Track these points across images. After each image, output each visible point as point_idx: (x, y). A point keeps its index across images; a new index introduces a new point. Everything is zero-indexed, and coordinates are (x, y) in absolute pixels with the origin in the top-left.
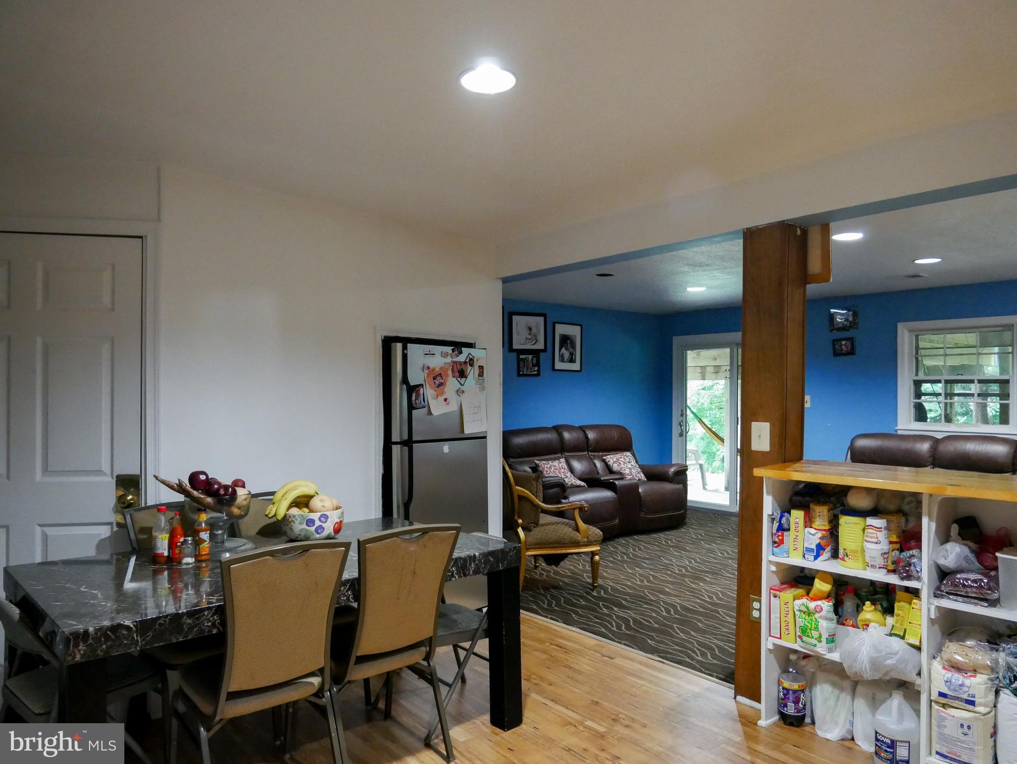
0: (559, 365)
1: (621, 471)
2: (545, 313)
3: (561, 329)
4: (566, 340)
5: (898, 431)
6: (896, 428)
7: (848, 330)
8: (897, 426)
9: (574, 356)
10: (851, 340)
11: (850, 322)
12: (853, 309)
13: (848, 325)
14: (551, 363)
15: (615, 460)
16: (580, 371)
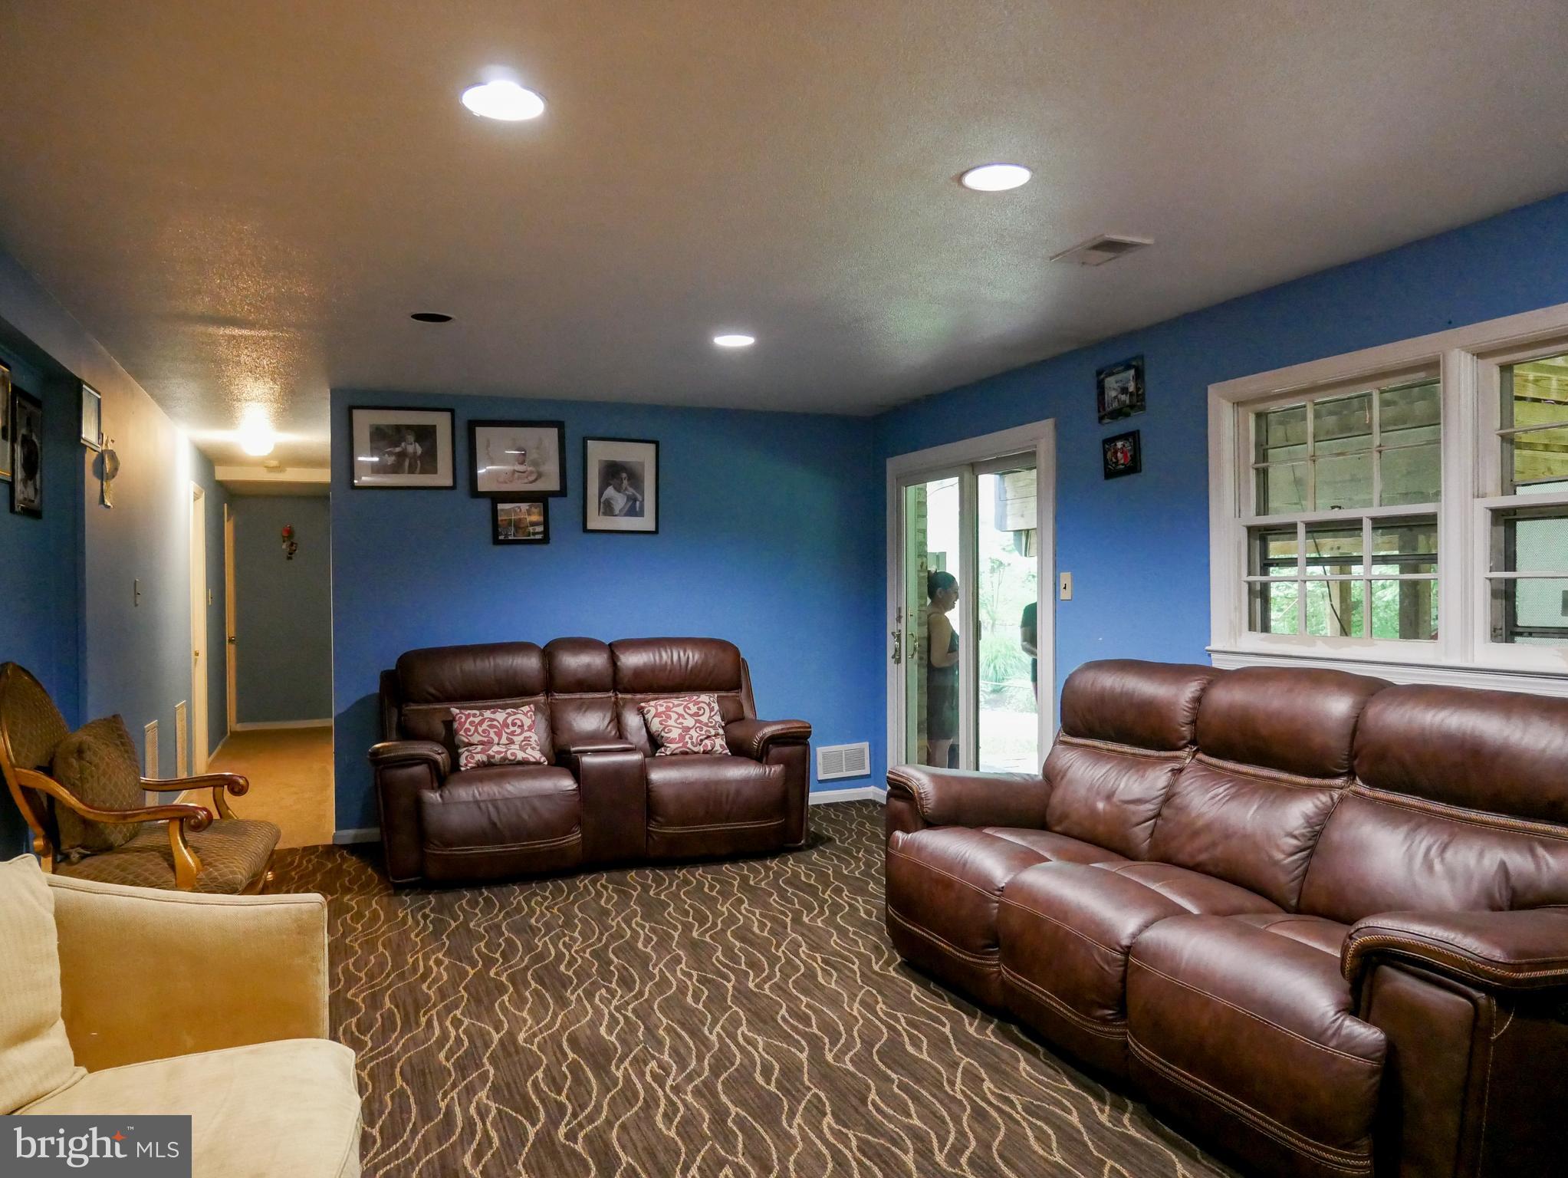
0: (596, 521)
1: (663, 734)
2: (562, 420)
3: (599, 453)
4: (613, 472)
5: (1214, 656)
6: (1207, 648)
7: (1127, 415)
8: (1210, 645)
9: (638, 503)
10: (1133, 436)
11: (1131, 394)
12: (1134, 363)
13: (1128, 402)
14: (580, 519)
15: (661, 709)
16: (656, 532)
